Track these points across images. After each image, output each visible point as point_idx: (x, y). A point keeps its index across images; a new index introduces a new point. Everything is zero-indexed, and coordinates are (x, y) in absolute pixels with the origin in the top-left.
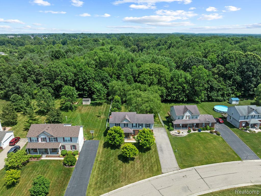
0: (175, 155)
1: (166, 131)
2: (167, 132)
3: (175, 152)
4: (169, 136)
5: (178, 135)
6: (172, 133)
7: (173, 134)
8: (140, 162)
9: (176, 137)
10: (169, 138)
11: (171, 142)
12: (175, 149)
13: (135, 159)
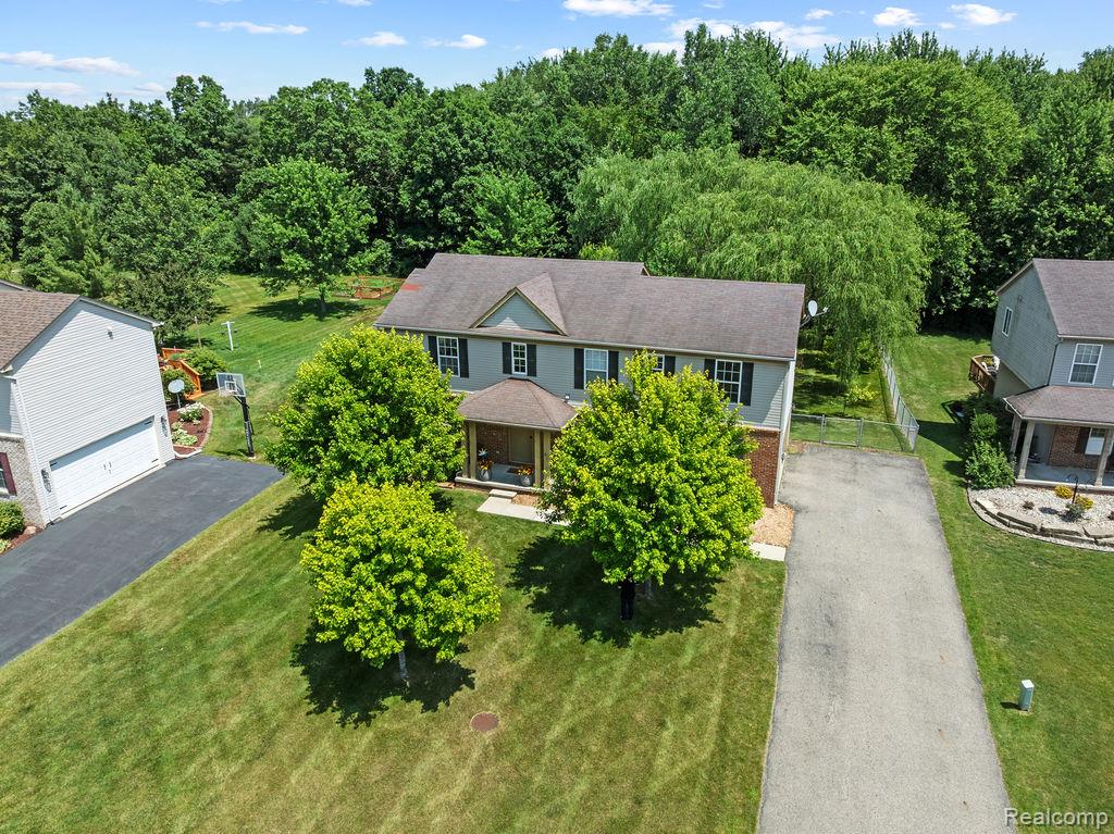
0: (1001, 744)
1: (925, 485)
2: (940, 494)
3: (1004, 705)
4: (947, 529)
5: (1057, 533)
6: (989, 505)
7: (999, 517)
8: (500, 748)
9: (1037, 544)
10: (953, 548)
11: (962, 585)
12: (1011, 675)
13: (463, 694)
